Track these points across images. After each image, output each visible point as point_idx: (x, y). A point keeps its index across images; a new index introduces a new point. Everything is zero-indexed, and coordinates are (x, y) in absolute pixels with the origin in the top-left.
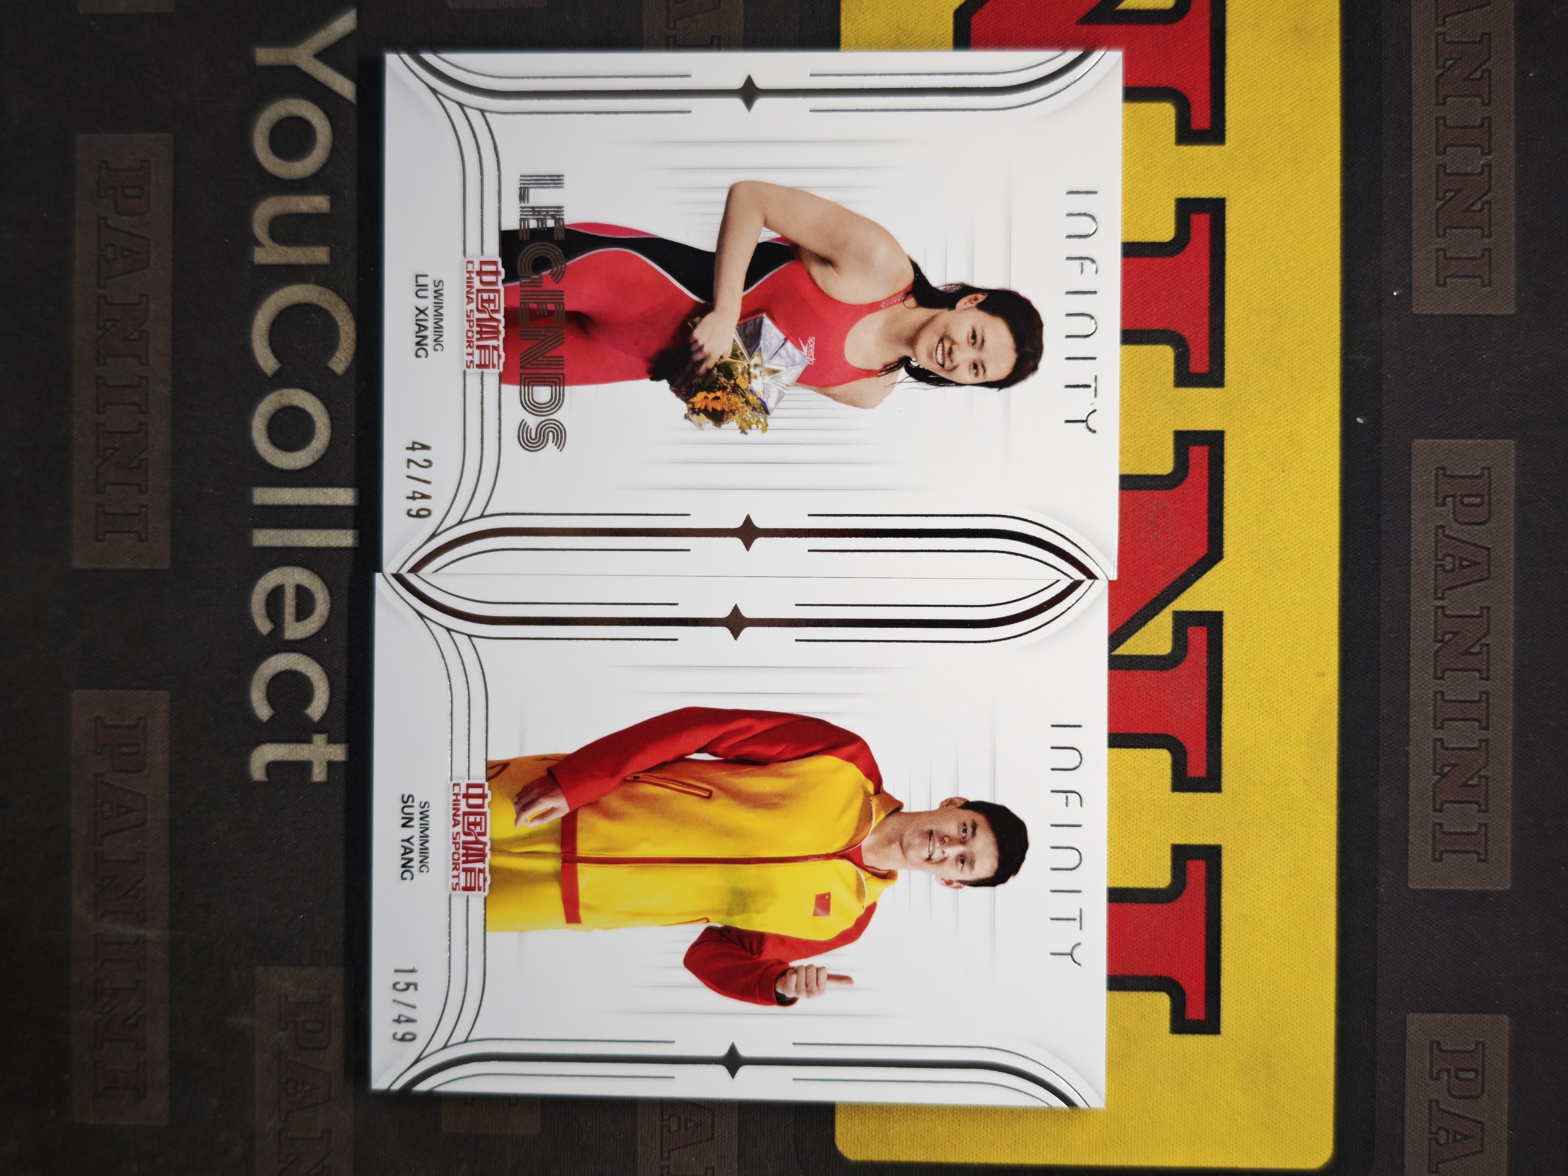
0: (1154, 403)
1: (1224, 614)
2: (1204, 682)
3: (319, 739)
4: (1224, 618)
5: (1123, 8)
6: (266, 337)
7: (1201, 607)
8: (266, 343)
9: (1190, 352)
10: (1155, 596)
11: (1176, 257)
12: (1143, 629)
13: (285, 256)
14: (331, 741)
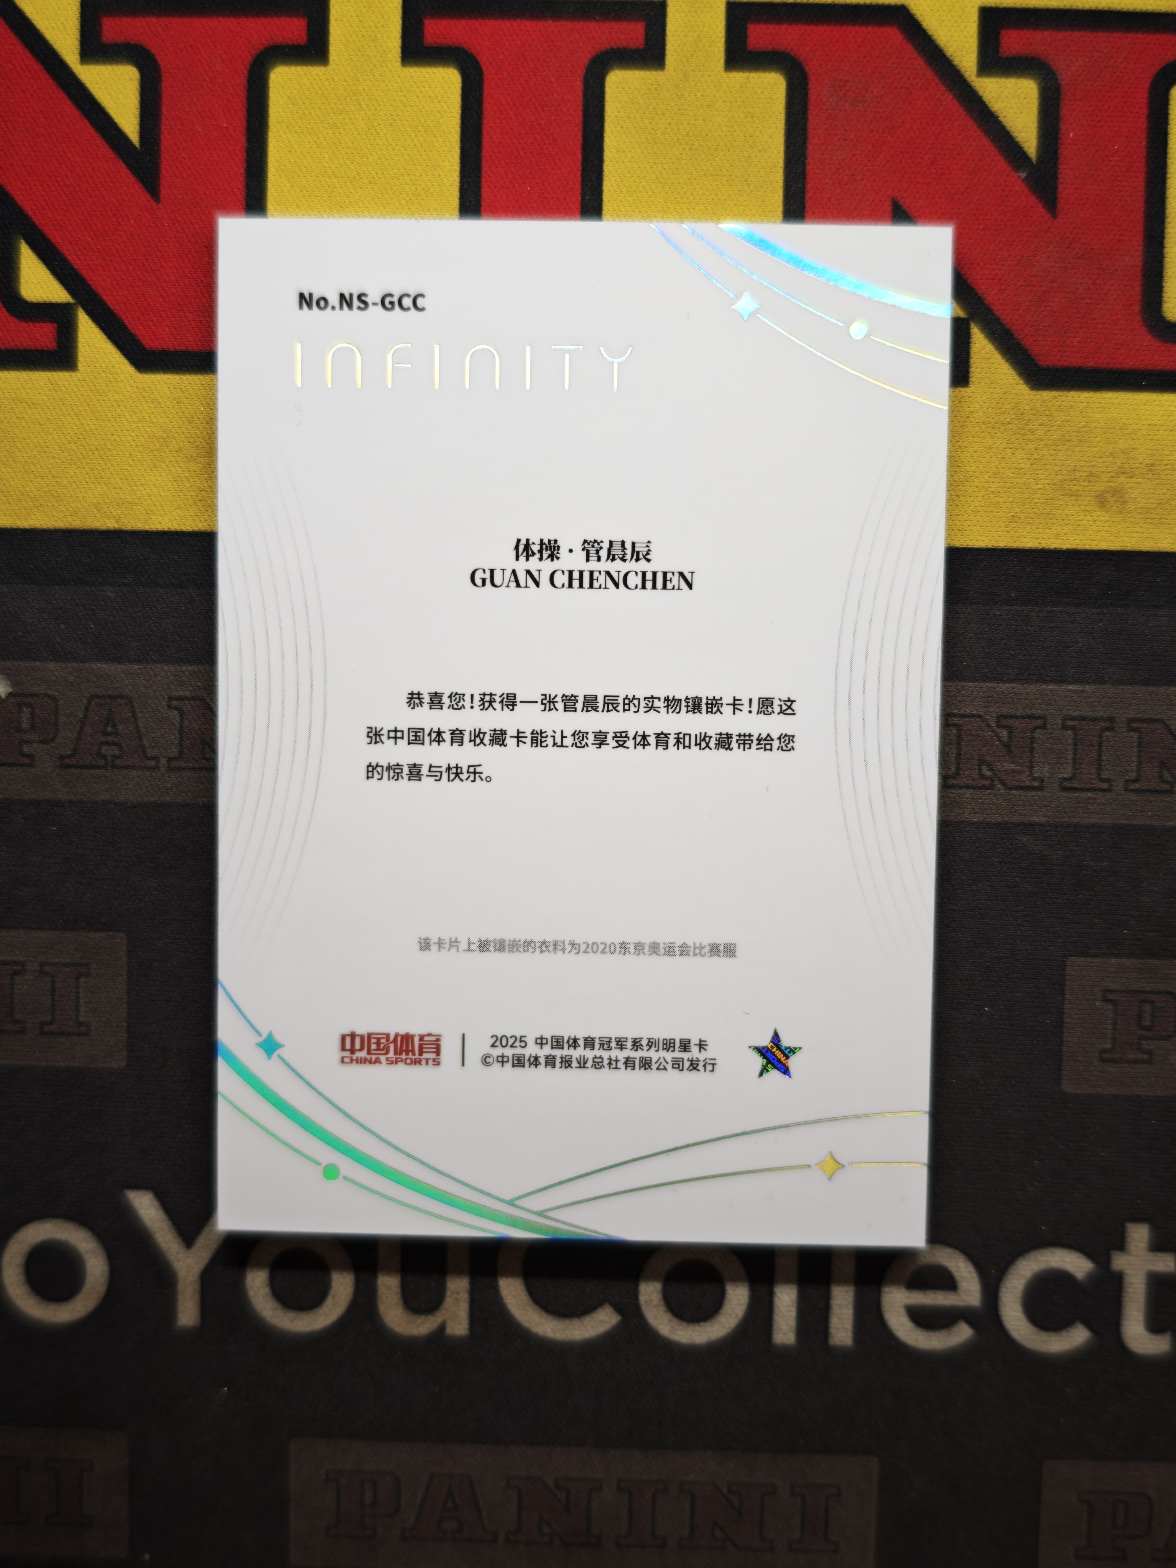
0: (685, 99)
1: (983, 5)
2: (1077, 34)
3: (1120, 1262)
4: (989, 5)
5: (137, 139)
6: (567, 1321)
7: (972, 37)
8: (576, 1322)
9: (615, 47)
10: (955, 101)
11: (484, 67)
12: (1001, 119)
13: (458, 1293)
14: (1121, 1245)
